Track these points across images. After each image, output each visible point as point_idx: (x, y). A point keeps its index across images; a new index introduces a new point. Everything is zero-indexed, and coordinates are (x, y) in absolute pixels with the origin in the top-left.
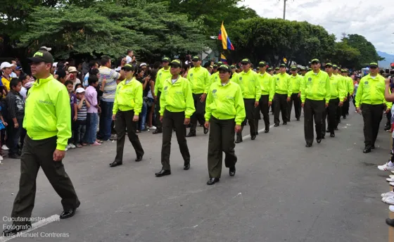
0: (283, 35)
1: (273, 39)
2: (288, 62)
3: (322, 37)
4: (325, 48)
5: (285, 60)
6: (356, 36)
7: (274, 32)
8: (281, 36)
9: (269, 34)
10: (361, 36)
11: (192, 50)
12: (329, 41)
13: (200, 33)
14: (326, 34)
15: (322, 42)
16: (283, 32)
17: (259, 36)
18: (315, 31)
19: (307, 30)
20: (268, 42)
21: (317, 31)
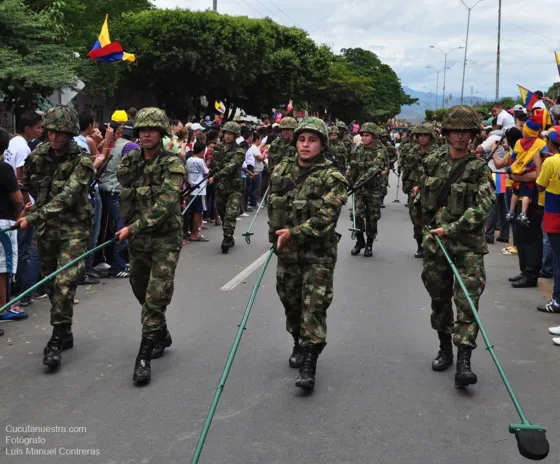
0: (226, 48)
1: (204, 57)
2: (227, 111)
3: (303, 53)
4: (308, 76)
5: (220, 106)
6: (359, 51)
7: (205, 41)
8: (222, 51)
9: (195, 46)
10: (368, 52)
11: (44, 81)
12: (318, 62)
13: (56, 42)
14: (310, 47)
15: (304, 63)
16: (225, 42)
17: (170, 49)
18: (287, 38)
19: (272, 37)
20: (187, 64)
21: (291, 39)
